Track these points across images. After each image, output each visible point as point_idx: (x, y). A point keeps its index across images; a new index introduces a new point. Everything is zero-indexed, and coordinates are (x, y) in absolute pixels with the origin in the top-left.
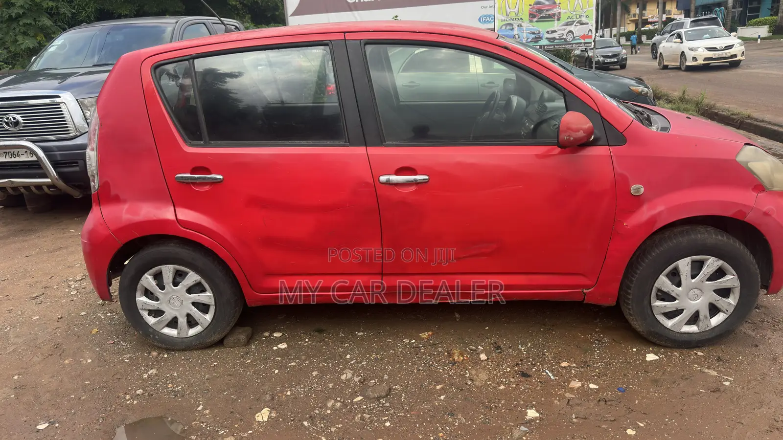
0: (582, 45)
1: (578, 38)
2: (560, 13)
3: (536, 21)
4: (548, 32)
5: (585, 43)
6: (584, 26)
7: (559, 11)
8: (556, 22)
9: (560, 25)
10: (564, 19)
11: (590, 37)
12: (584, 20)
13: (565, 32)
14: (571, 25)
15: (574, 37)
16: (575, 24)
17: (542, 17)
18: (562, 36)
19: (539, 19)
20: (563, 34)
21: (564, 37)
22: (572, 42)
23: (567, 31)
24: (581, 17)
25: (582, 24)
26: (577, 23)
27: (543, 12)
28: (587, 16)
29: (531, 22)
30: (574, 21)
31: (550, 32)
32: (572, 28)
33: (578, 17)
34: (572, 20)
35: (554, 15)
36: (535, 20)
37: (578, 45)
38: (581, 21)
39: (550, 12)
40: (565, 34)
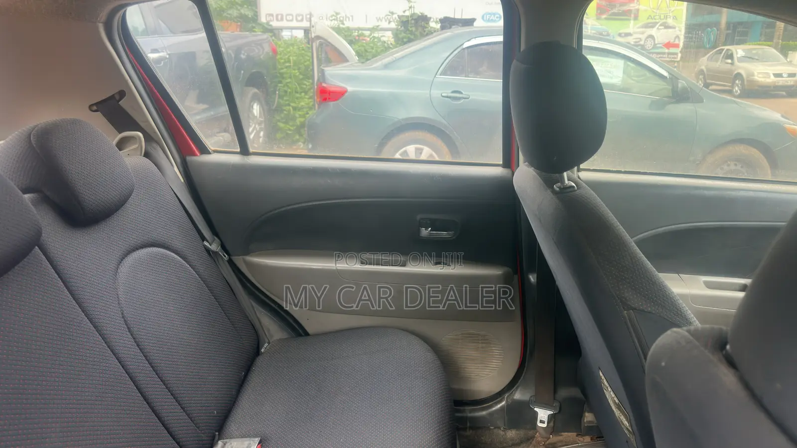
0: (664, 56)
1: (661, 45)
2: (638, 10)
3: (606, 19)
4: (620, 35)
5: (669, 54)
6: (670, 30)
7: (637, 7)
8: (632, 22)
9: (637, 26)
10: (643, 18)
11: (677, 46)
12: (670, 21)
13: (643, 37)
14: (653, 27)
15: (655, 44)
16: (657, 26)
17: (614, 14)
18: (639, 42)
19: (610, 15)
20: (640, 39)
21: (642, 43)
22: (651, 51)
23: (646, 35)
24: (666, 17)
25: (667, 27)
26: (661, 25)
27: (616, 7)
28: (675, 18)
29: (598, 19)
30: (657, 23)
31: (623, 35)
32: (653, 32)
33: (662, 17)
34: (654, 21)
35: (630, 11)
36: (604, 17)
37: (659, 56)
38: (665, 23)
39: (626, 8)
40: (643, 40)
